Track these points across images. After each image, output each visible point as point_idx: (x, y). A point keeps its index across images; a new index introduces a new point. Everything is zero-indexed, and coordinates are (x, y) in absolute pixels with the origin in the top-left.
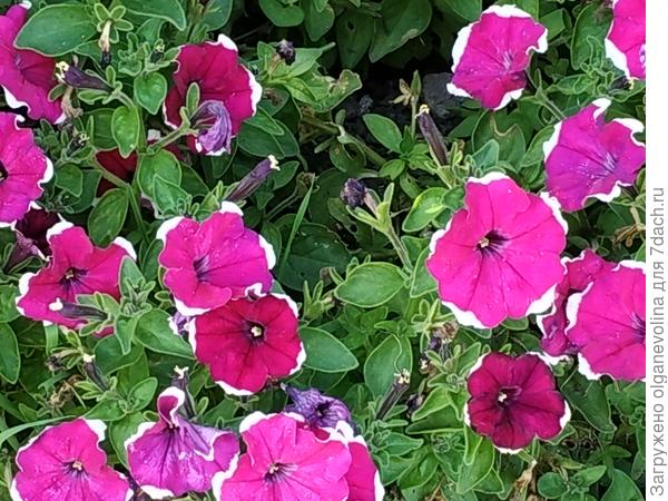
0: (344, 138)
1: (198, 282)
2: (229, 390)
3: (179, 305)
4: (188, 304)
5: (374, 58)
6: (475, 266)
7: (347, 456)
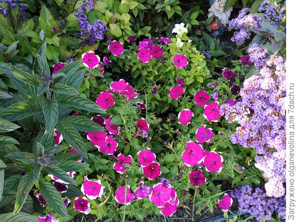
0: (161, 129)
1: (144, 161)
2: (149, 179)
3: (141, 165)
4: (143, 165)
5: (162, 113)
6: (189, 156)
7: (171, 190)
